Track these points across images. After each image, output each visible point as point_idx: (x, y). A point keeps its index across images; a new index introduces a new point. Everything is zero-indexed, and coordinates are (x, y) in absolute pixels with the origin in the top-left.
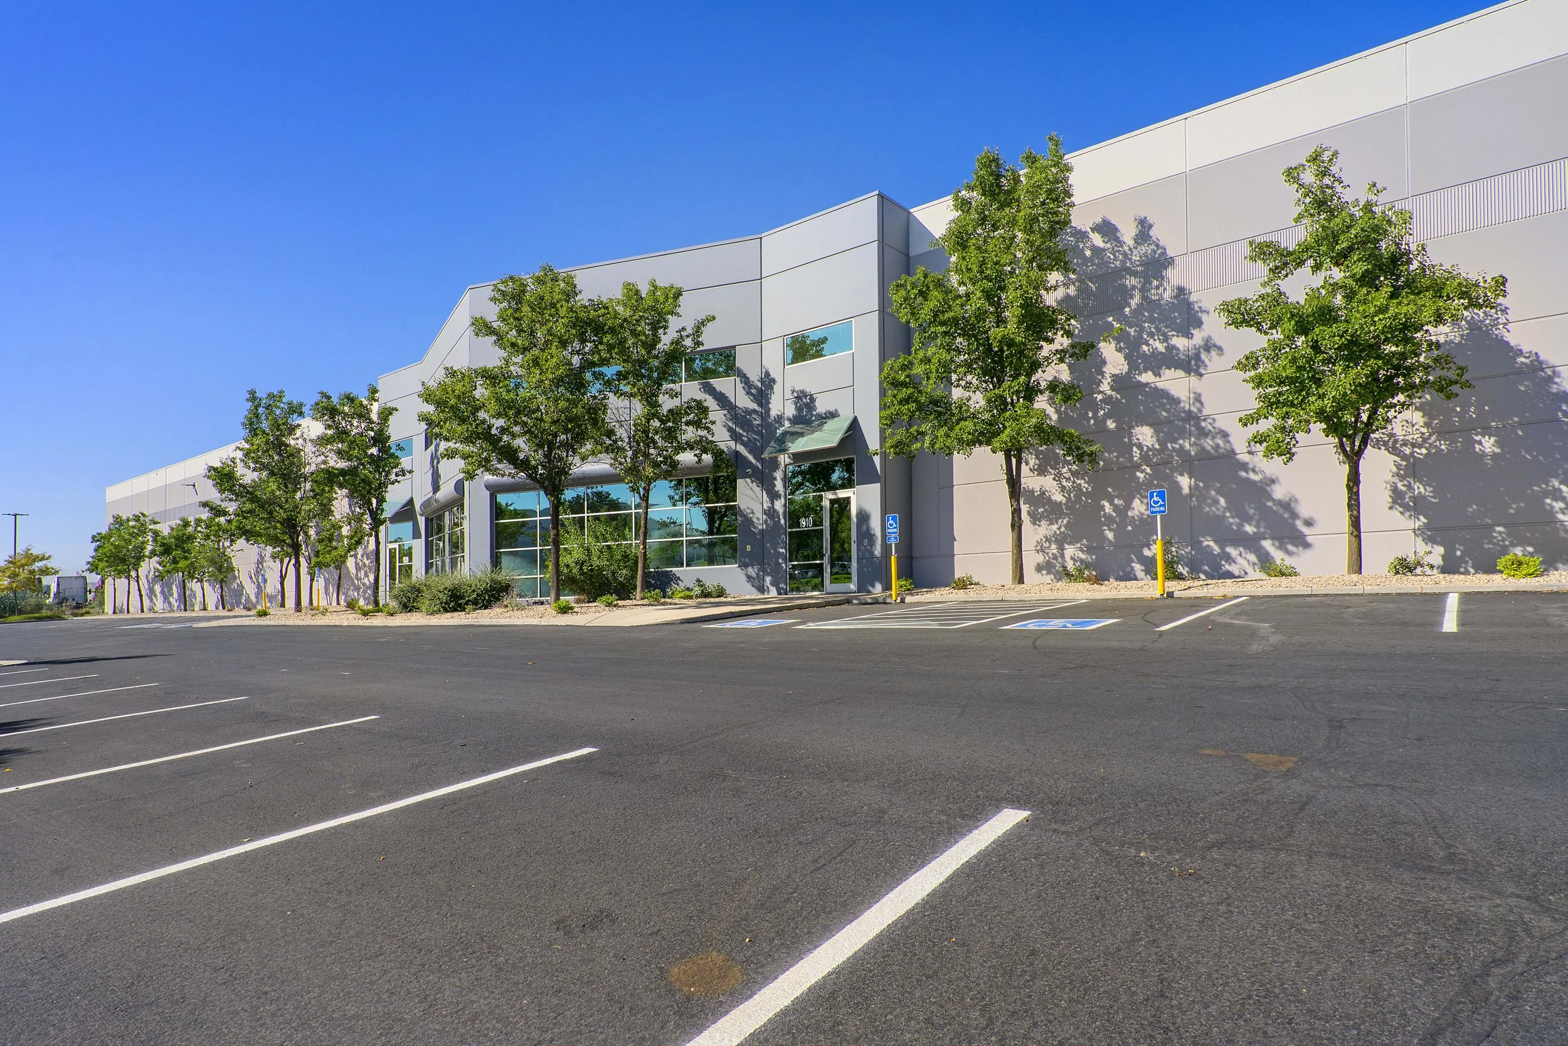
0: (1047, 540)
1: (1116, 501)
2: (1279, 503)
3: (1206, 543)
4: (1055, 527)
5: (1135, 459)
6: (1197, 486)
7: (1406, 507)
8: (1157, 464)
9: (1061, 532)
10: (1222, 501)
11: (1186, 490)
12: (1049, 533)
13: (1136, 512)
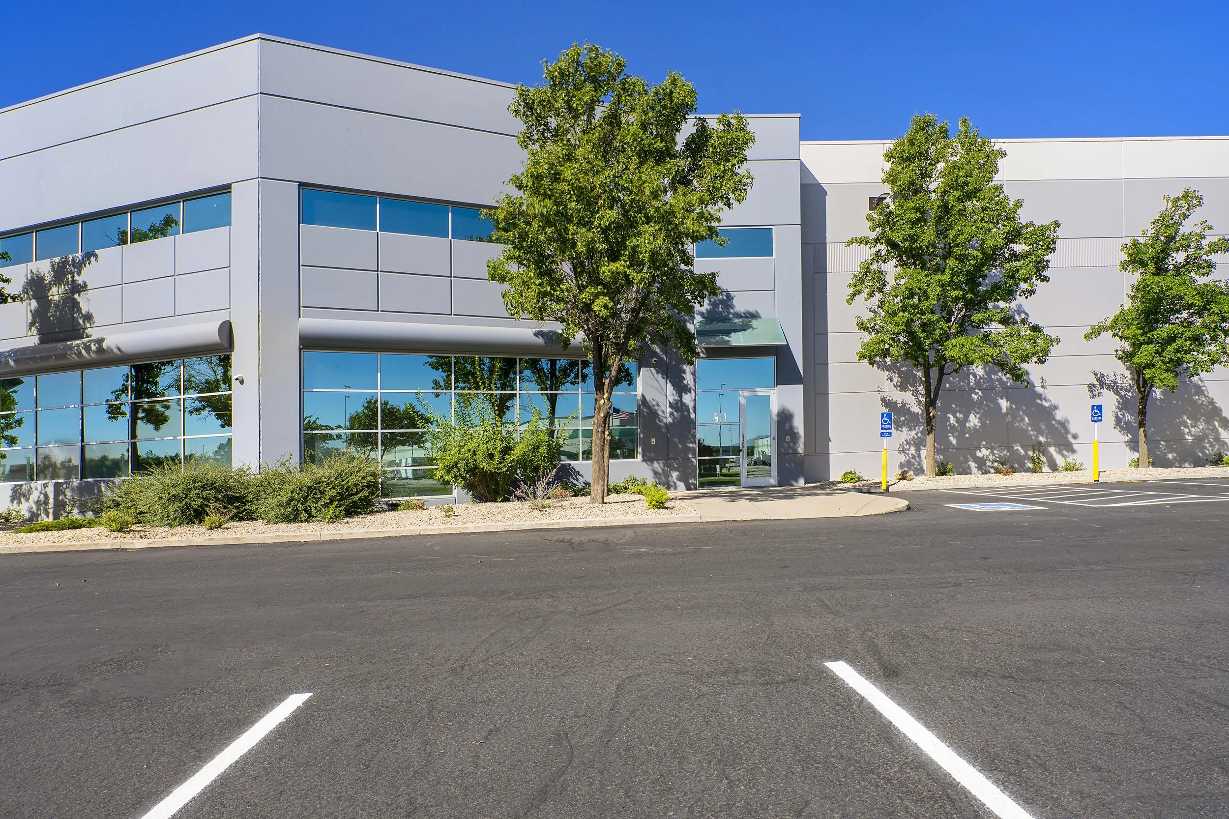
0: (908, 443)
1: (958, 415)
2: (1059, 422)
3: (1016, 448)
4: (913, 433)
5: (972, 384)
6: (1011, 407)
7: (1122, 428)
8: (986, 389)
9: (918, 437)
10: (1026, 419)
11: (1004, 410)
12: (909, 438)
13: (972, 424)
